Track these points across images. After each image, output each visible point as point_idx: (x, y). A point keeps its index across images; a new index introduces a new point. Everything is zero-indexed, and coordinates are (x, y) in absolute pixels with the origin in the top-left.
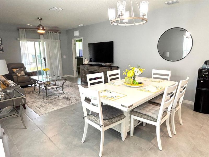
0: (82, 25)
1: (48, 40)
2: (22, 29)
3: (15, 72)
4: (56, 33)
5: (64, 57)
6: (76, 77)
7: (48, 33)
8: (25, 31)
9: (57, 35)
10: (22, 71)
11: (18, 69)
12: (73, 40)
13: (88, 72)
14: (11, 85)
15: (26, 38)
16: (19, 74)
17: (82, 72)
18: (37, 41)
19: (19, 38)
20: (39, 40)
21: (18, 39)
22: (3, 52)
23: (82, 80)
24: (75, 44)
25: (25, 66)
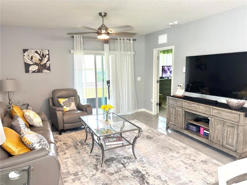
0: (176, 23)
1: (116, 52)
2: (77, 36)
3: (62, 104)
4: (128, 41)
5: (139, 79)
6: (155, 114)
7: (116, 41)
8: (82, 39)
9: (130, 43)
10: (72, 103)
11: (66, 99)
12: (155, 51)
13: (184, 113)
14: (34, 146)
15: (84, 49)
16: (67, 107)
17: (171, 110)
18: (99, 54)
19: (73, 49)
20: (102, 52)
21: (72, 51)
22: (49, 72)
23: (169, 126)
24: (158, 58)
25: (78, 94)
